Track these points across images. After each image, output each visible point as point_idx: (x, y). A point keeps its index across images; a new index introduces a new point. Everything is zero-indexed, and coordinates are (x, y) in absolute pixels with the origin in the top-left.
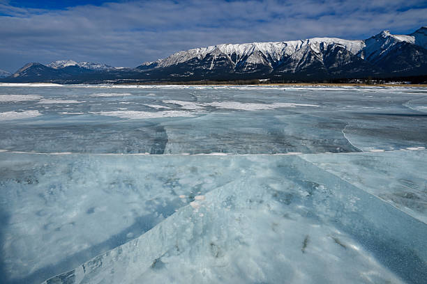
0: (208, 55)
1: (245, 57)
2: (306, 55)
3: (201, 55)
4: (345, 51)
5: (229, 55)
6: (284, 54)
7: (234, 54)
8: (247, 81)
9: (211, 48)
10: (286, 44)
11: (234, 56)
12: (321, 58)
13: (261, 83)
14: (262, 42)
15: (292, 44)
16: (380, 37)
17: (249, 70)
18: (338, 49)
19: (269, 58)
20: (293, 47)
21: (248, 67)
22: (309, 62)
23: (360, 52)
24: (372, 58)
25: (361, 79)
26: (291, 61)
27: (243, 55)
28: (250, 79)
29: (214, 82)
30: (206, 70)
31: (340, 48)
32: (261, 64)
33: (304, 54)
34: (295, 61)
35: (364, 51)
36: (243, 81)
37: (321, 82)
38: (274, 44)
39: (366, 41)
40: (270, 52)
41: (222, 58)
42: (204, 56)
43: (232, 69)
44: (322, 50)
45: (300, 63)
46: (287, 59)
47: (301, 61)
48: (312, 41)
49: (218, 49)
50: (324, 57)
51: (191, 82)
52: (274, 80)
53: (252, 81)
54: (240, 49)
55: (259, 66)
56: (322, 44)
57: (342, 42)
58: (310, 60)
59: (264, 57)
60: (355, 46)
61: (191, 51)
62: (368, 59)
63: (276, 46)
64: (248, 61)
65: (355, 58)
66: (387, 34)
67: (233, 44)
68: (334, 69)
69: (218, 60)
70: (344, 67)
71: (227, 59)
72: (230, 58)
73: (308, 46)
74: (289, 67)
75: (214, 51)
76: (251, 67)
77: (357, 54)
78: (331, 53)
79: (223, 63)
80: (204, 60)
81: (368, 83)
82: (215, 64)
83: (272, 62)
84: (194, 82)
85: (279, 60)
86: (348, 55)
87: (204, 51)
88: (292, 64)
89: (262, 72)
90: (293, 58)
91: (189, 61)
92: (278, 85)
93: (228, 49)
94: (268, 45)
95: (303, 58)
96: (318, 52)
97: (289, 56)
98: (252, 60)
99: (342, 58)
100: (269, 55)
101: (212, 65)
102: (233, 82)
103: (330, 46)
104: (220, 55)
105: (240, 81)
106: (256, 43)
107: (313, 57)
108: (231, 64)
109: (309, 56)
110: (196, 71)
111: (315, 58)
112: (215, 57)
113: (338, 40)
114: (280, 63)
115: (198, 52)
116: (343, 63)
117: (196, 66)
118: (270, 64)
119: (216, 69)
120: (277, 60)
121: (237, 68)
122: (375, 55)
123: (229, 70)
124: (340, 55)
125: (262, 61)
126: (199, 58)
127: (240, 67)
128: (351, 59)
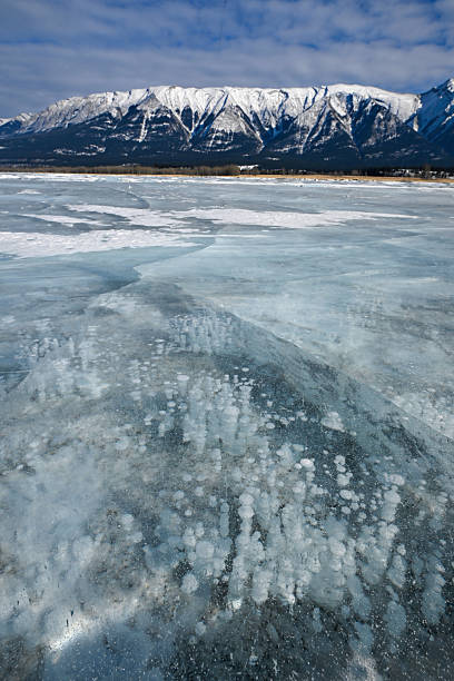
0: (133, 109)
1: (210, 118)
2: (323, 120)
3: (118, 109)
4: (388, 116)
5: (178, 111)
6: (283, 116)
7: (187, 111)
8: (217, 169)
9: (139, 95)
10: (287, 94)
11: (187, 114)
12: (348, 124)
13: (243, 172)
14: (242, 86)
15: (298, 94)
16: (444, 91)
17: (219, 146)
18: (377, 109)
19: (254, 120)
20: (300, 101)
21: (217, 138)
22: (327, 134)
23: (411, 119)
24: (430, 130)
25: (415, 169)
26: (295, 129)
27: (206, 114)
28: (221, 165)
29: (150, 169)
30: (131, 143)
31: (380, 109)
32: (242, 133)
33: (320, 117)
34: (304, 130)
35: (419, 115)
36: (209, 169)
37: (348, 173)
38: (265, 92)
39: (424, 97)
40: (257, 109)
41: (162, 118)
42: (125, 111)
43: (184, 141)
44: (350, 110)
45: (312, 134)
46: (287, 125)
47: (314, 130)
48: (334, 89)
49: (152, 97)
50: (353, 123)
51: (102, 168)
52: (266, 168)
53: (227, 167)
54: (199, 99)
55: (238, 137)
56: (350, 98)
57: (384, 95)
58: (328, 130)
59: (246, 118)
60: (405, 105)
61: (96, 98)
62: (424, 131)
63: (267, 96)
64: (216, 125)
65: (403, 128)
67: (184, 87)
68: (370, 149)
69: (155, 120)
70: (384, 146)
71: (173, 120)
72: (179, 118)
73: (327, 102)
74: (293, 142)
75: (146, 101)
76: (222, 139)
77: (407, 121)
78: (366, 116)
79: (165, 128)
80: (126, 119)
81: (423, 177)
82: (150, 129)
83: (262, 130)
84: (109, 168)
85: (274, 126)
86: (392, 122)
87: (125, 100)
88: (298, 136)
89: (244, 150)
90: (300, 123)
91: (93, 122)
92: (274, 177)
93: (175, 98)
94: (253, 92)
95: (317, 125)
96: (343, 114)
97: (292, 119)
98: (224, 125)
99: (382, 128)
100: (255, 115)
101: (144, 132)
102: (188, 169)
103: (364, 103)
104: (158, 111)
105: (202, 168)
106: (229, 89)
107: (334, 123)
108: (181, 132)
109: (328, 122)
110: (110, 144)
111: (338, 125)
112: (149, 115)
113: (377, 91)
114: (275, 133)
115: (110, 101)
116: (386, 137)
117: (110, 132)
118: (258, 134)
119: (153, 141)
120: (270, 126)
121: (197, 140)
122: (435, 124)
123: (179, 143)
124: (380, 121)
125: (243, 127)
126: (114, 115)
127: (199, 139)
128: (399, 130)
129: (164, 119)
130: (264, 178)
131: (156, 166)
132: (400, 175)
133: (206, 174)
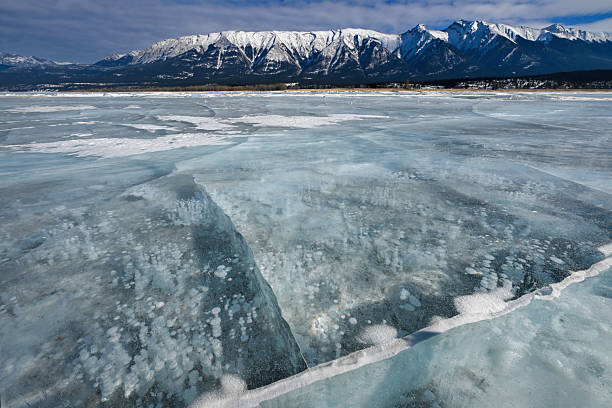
0: (211, 47)
1: (265, 52)
2: (339, 52)
3: (201, 47)
4: (381, 48)
5: (242, 47)
6: (313, 49)
7: (249, 48)
8: (270, 86)
9: (215, 37)
10: (315, 36)
12: (356, 55)
13: (288, 88)
14: (284, 30)
15: (322, 35)
16: (415, 32)
17: (271, 71)
18: (374, 44)
19: (295, 53)
20: (323, 40)
21: (270, 65)
22: (343, 61)
23: (396, 50)
24: (408, 57)
25: (400, 83)
26: (322, 58)
27: (261, 49)
28: (273, 83)
29: (226, 88)
30: (211, 70)
31: (376, 44)
32: (286, 62)
33: (337, 51)
34: (327, 59)
35: (400, 48)
36: (265, 86)
37: (357, 86)
38: (300, 34)
39: (403, 36)
40: (295, 45)
41: (232, 51)
42: (206, 48)
43: (248, 68)
44: (357, 45)
45: (332, 62)
46: (317, 56)
47: (334, 59)
48: (345, 32)
49: (225, 38)
50: (359, 54)
51: (191, 87)
52: (303, 84)
53: (277, 85)
54: (256, 39)
55: (284, 64)
56: (356, 37)
57: (377, 35)
58: (343, 58)
59: (289, 52)
60: (390, 39)
61: (185, 39)
62: (405, 58)
63: (302, 37)
64: (268, 57)
65: (391, 56)
66: (422, 28)
67: (246, 31)
68: (371, 71)
69: (227, 54)
70: (381, 68)
71: (239, 54)
72: (243, 52)
73: (341, 39)
74: (321, 67)
75: (220, 41)
76: (273, 66)
77: (393, 52)
78: (367, 48)
79: (234, 60)
80: (207, 54)
81: (405, 88)
82: (224, 60)
83: (299, 59)
84: (196, 87)
85: (307, 56)
86: (384, 53)
87: (205, 40)
88: (324, 63)
89: (288, 73)
90: (324, 54)
91: (183, 56)
92: (309, 91)
93: (241, 38)
94: (292, 34)
95: (336, 55)
96: (352, 48)
97: (319, 52)
98: (274, 56)
99: (378, 56)
100: (295, 50)
101: (220, 62)
102: (252, 87)
103: (365, 41)
104: (229, 48)
105: (261, 86)
106: (276, 32)
107: (347, 54)
108: (245, 62)
109: (343, 53)
110: (195, 71)
111: (349, 55)
112: (222, 51)
113: (373, 32)
114: (309, 61)
115: (195, 41)
116: (380, 62)
117: (196, 62)
118: (297, 62)
119: (227, 69)
120: (305, 57)
121: (256, 67)
122: (411, 54)
123: (244, 70)
124: (376, 52)
125: (287, 57)
126: (198, 51)
127: (259, 65)
128: (388, 58)
129: (233, 53)
130: (303, 91)
131: (229, 85)
132: (391, 87)
133: (263, 90)
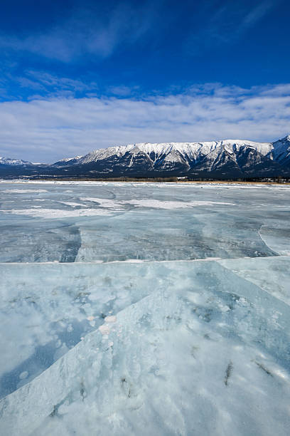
0: (127, 153)
1: (164, 156)
2: (221, 156)
3: (121, 153)
4: (256, 153)
5: (148, 153)
6: (200, 154)
8: (166, 179)
9: (130, 147)
10: (202, 145)
11: (153, 154)
12: (234, 158)
13: (179, 180)
14: (179, 142)
15: (208, 145)
16: (285, 141)
17: (167, 168)
18: (249, 150)
19: (186, 157)
20: (209, 148)
21: (167, 165)
22: (223, 162)
23: (269, 154)
24: (280, 159)
25: (273, 178)
26: (207, 160)
27: (162, 154)
28: (168, 177)
29: (134, 179)
30: (125, 167)
31: (251, 150)
32: (179, 162)
33: (219, 155)
34: (211, 160)
35: (273, 152)
36: (162, 179)
37: (235, 180)
38: (191, 144)
39: (274, 144)
40: (186, 151)
41: (141, 157)
42: (124, 154)
43: (151, 166)
44: (235, 150)
45: (215, 163)
46: (202, 159)
47: (216, 160)
48: (225, 142)
49: (137, 148)
50: (237, 157)
51: (110, 179)
52: (191, 178)
53: (171, 178)
54: (158, 148)
55: (177, 164)
56: (235, 145)
57: (251, 144)
58: (224, 160)
59: (181, 156)
60: (264, 148)
61: (111, 149)
62: (277, 159)
63: (192, 146)
64: (166, 159)
65: (265, 159)
67: (152, 143)
68: (247, 169)
69: (137, 157)
70: (256, 167)
71: (146, 157)
72: (149, 156)
73: (222, 147)
74: (205, 166)
75: (134, 150)
76: (169, 165)
77: (267, 156)
78: (244, 154)
79: (142, 161)
80: (124, 157)
81: (278, 182)
82: (134, 162)
83: (189, 160)
84: (113, 179)
85: (195, 159)
86: (258, 156)
87: (124, 150)
88: (208, 163)
89: (180, 170)
90: (209, 157)
91: (108, 159)
92: (195, 183)
93: (147, 148)
94: (185, 145)
95: (218, 158)
96: (232, 153)
97: (204, 156)
98: (171, 159)
99: (253, 159)
100: (186, 154)
101: (131, 163)
102: (151, 179)
103: (242, 148)
104: (139, 154)
105: (159, 178)
106: (173, 143)
107: (227, 157)
108: (149, 162)
109: (224, 156)
110: (115, 168)
111: (229, 158)
112: (134, 156)
113: (249, 142)
114: (196, 162)
115: (117, 150)
116: (255, 163)
117: (116, 163)
118: (187, 163)
119: (136, 167)
120: (193, 159)
121: (156, 166)
122: (283, 156)
123: (148, 168)
124: (251, 155)
125: (180, 159)
126: (118, 156)
127: (158, 165)
128: (262, 160)
129: (142, 157)
130: (190, 183)
131: (136, 178)
132: (265, 181)
133: (160, 181)
